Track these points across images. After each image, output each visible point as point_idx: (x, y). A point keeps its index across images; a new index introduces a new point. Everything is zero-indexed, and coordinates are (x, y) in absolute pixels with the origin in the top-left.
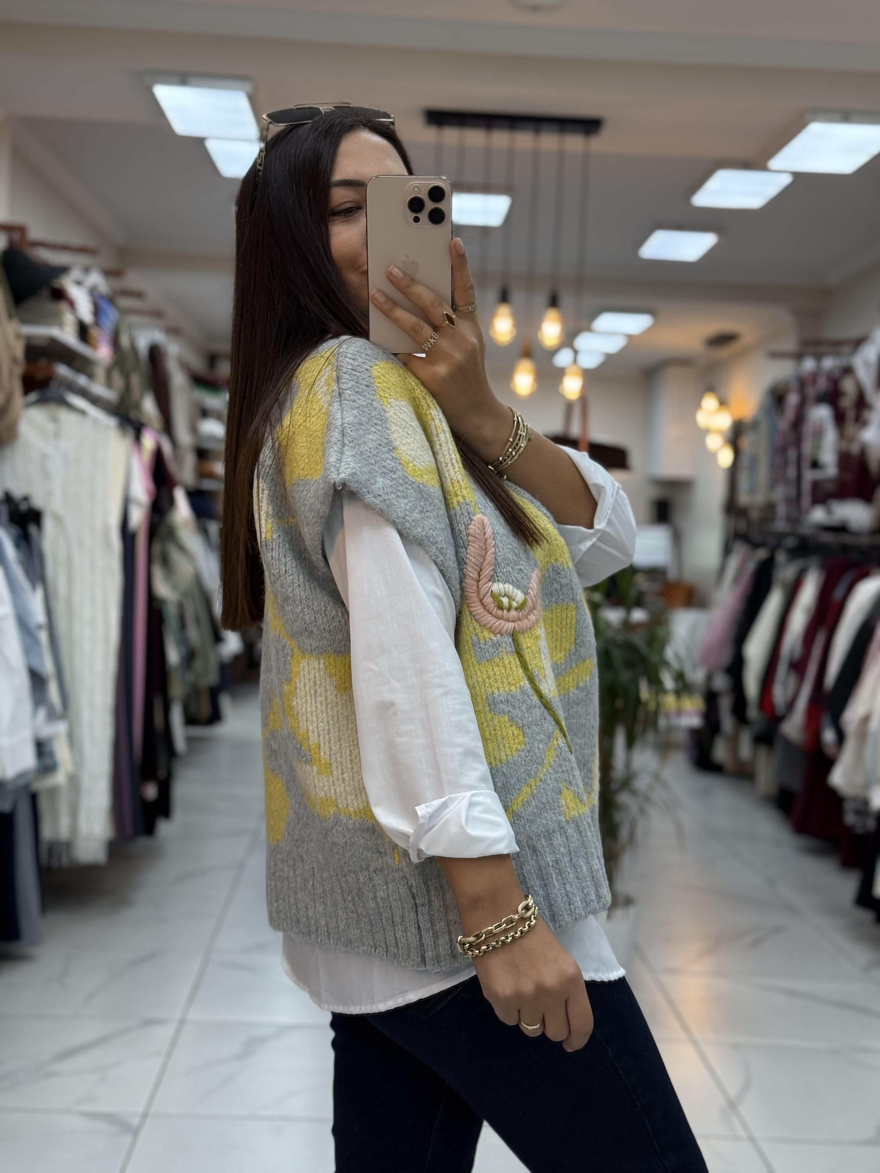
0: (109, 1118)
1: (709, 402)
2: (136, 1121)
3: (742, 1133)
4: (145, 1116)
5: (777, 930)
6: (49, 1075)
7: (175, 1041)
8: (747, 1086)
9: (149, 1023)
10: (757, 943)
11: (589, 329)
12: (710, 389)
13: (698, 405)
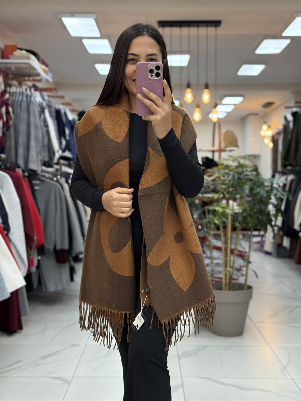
0: (60, 378)
1: (265, 127)
2: (70, 379)
3: (289, 377)
4: (73, 377)
5: (297, 307)
6: (38, 364)
7: (83, 352)
8: (290, 361)
9: (74, 346)
10: (291, 311)
11: (221, 104)
12: (265, 123)
13: (261, 128)
